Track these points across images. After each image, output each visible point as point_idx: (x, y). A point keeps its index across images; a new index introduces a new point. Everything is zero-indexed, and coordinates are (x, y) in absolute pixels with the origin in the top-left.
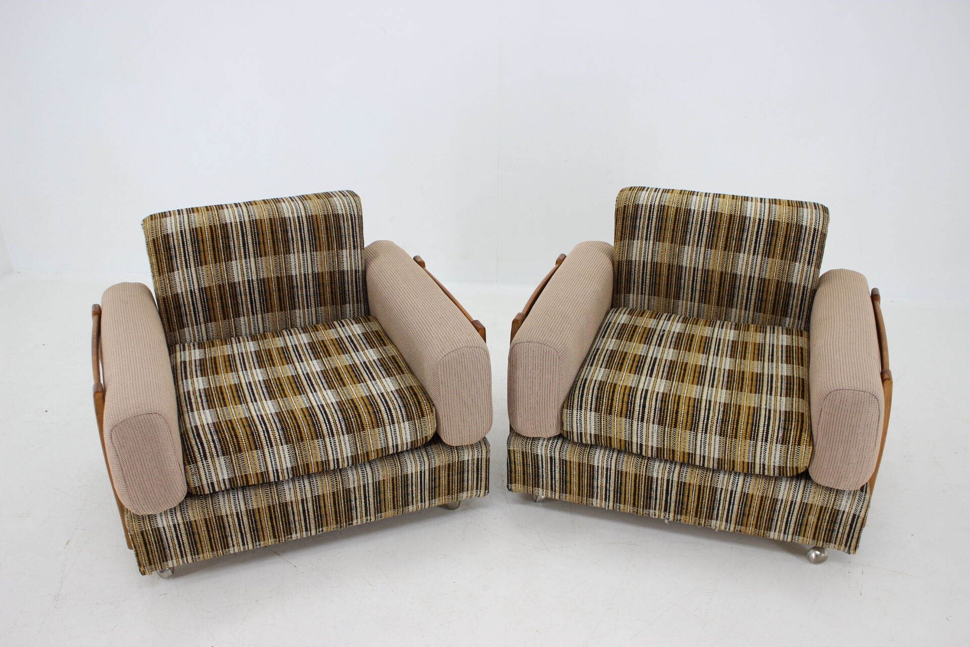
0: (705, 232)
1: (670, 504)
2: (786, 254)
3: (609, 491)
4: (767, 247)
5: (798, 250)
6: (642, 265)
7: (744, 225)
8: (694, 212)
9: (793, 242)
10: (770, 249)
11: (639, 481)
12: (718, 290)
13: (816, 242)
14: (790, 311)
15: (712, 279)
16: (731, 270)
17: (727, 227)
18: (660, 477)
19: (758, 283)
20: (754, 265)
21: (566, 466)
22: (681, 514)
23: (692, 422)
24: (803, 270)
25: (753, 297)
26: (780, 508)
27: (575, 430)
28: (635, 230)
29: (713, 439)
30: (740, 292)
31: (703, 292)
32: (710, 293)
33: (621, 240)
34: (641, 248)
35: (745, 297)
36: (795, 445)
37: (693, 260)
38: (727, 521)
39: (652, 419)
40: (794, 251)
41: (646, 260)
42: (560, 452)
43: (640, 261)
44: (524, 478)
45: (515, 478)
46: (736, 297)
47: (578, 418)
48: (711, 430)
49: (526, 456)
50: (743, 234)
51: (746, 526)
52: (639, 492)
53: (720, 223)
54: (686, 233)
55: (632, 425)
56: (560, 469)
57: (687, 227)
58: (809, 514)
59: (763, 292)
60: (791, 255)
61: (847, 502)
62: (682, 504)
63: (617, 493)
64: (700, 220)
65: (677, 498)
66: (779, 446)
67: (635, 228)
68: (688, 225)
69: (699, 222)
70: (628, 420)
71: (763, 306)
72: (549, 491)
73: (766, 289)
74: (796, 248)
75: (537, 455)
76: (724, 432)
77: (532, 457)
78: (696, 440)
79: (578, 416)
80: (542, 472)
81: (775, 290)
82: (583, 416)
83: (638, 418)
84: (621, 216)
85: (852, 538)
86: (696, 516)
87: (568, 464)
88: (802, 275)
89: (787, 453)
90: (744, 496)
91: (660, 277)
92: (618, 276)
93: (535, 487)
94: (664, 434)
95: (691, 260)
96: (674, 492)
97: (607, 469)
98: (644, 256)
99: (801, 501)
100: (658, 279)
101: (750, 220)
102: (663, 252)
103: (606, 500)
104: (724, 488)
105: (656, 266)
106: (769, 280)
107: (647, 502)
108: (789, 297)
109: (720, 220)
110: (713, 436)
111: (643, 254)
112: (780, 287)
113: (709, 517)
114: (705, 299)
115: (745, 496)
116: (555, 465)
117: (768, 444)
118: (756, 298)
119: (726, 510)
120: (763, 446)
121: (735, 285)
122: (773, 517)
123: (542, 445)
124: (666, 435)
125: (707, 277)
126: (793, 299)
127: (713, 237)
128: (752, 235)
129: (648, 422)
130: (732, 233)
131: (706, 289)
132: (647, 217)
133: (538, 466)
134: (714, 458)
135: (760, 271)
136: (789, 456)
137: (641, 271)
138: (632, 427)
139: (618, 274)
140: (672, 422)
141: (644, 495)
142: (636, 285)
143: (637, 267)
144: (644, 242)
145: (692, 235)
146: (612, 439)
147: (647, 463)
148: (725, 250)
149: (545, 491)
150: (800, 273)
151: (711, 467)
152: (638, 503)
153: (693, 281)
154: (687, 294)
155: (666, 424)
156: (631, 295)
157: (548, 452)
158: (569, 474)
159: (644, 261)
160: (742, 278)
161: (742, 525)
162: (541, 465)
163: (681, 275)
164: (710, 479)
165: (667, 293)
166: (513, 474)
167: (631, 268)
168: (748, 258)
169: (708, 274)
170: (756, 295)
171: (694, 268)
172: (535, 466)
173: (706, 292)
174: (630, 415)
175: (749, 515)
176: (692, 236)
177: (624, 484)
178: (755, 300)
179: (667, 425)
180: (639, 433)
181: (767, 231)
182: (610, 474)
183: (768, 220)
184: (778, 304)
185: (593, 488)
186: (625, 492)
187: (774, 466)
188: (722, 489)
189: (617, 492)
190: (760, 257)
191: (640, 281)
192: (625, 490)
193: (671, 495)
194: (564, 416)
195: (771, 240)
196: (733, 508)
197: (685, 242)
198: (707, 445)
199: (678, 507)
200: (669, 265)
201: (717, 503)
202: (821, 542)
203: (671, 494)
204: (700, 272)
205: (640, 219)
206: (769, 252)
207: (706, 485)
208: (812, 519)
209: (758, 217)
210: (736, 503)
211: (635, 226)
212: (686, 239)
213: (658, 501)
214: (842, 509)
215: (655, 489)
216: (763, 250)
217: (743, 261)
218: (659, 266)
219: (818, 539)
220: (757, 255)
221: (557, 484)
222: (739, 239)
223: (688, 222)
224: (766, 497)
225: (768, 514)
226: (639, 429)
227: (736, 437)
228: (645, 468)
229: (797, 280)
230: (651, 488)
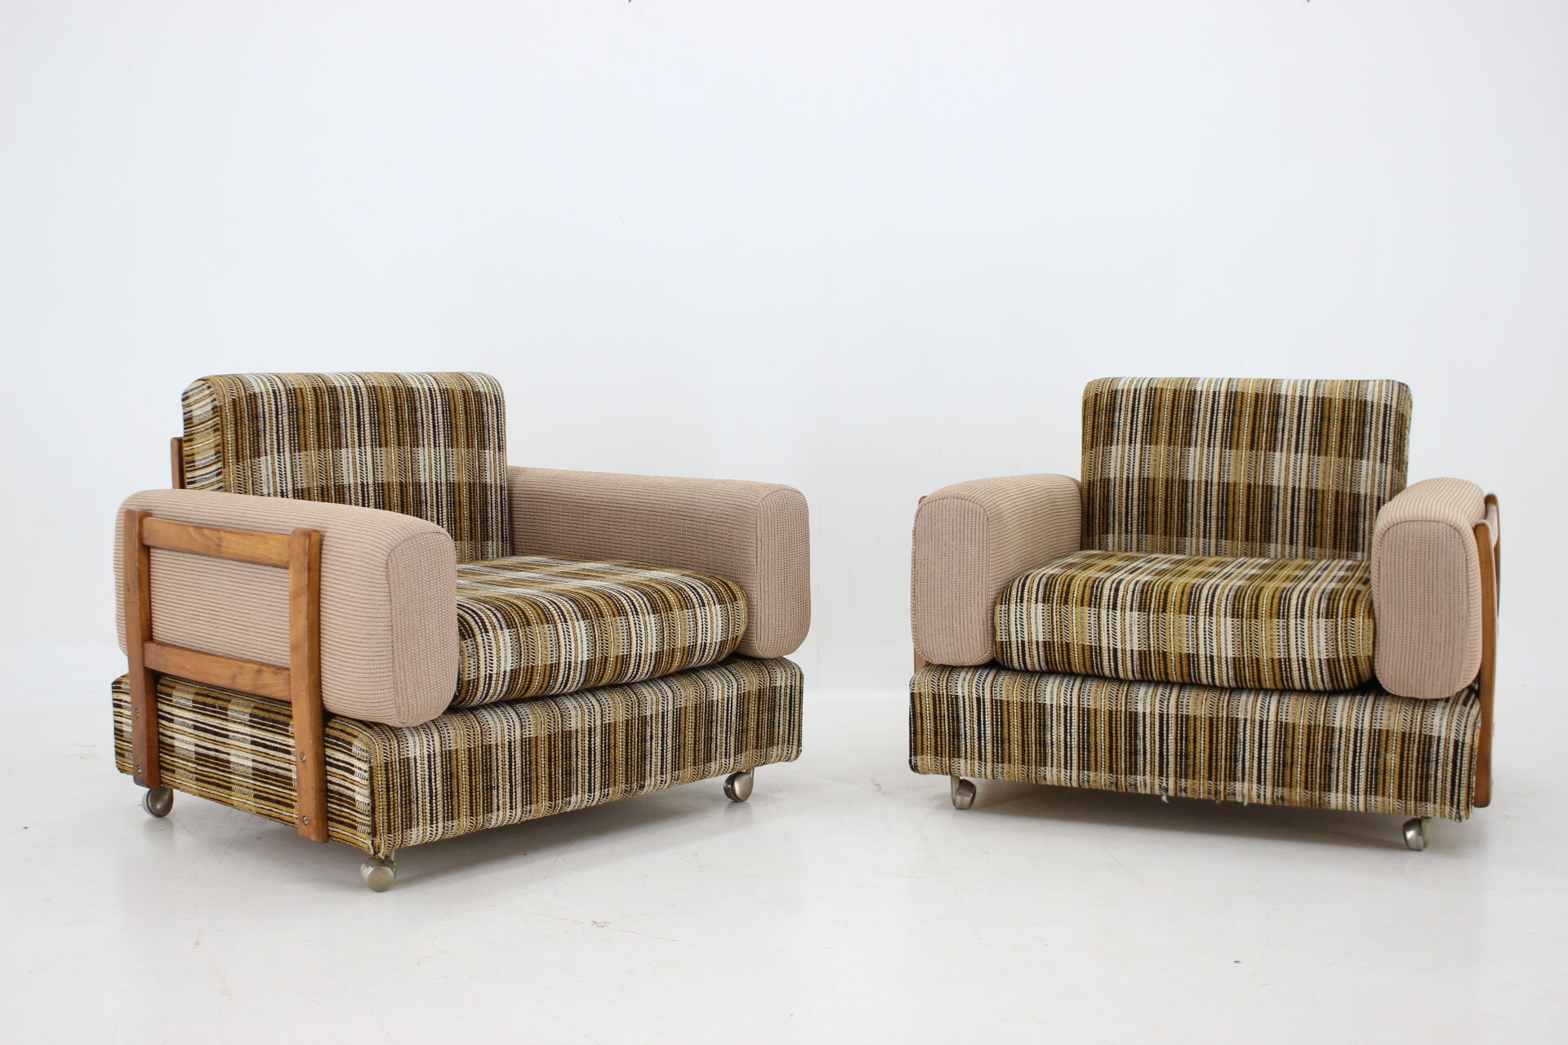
0: (1220, 423)
1: (1168, 759)
2: (1346, 448)
3: (1071, 748)
4: (1315, 438)
5: (1363, 440)
6: (1125, 485)
7: (1278, 407)
8: (1201, 394)
9: (1355, 428)
10: (1320, 441)
11: (1116, 724)
12: (1245, 514)
13: (1389, 425)
14: (1361, 540)
15: (1234, 498)
16: (1263, 481)
17: (1252, 413)
18: (1148, 711)
19: (1307, 498)
20: (1298, 468)
21: (1002, 713)
22: (1186, 778)
23: (1190, 602)
24: (1374, 471)
25: (1301, 522)
26: (1340, 743)
27: (1013, 639)
28: (1112, 430)
29: (1222, 623)
30: (1281, 514)
31: (1222, 519)
32: (1233, 520)
33: (1092, 448)
34: (1123, 458)
35: (1288, 523)
36: (1347, 617)
37: (1204, 469)
38: (1259, 782)
39: (1128, 604)
40: (1358, 442)
41: (1131, 476)
42: (991, 687)
43: (1121, 478)
44: (936, 743)
45: (922, 744)
46: (1274, 523)
47: (1018, 616)
48: (1219, 610)
49: (940, 701)
50: (1277, 421)
51: (1291, 787)
52: (1117, 743)
53: (1241, 407)
54: (1191, 428)
55: (1099, 618)
56: (992, 719)
57: (1192, 417)
58: (1386, 750)
59: (1315, 512)
60: (1354, 448)
61: (1441, 719)
62: (1187, 758)
63: (1083, 751)
64: (1210, 405)
65: (1177, 746)
66: (1322, 621)
67: (1112, 426)
68: (1192, 414)
69: (1209, 408)
70: (1093, 609)
71: (1318, 536)
72: (976, 762)
73: (1319, 507)
74: (1360, 438)
75: (957, 697)
76: (1238, 611)
77: (948, 701)
78: (1197, 628)
79: (1018, 613)
80: (965, 727)
81: (1333, 508)
82: (1025, 611)
83: (1109, 605)
84: (1090, 411)
85: (1459, 786)
86: (1210, 778)
87: (1005, 707)
88: (1373, 480)
89: (1337, 631)
90: (1281, 728)
91: (1153, 501)
92: (1088, 508)
93: (954, 757)
94: (1148, 625)
95: (1201, 469)
96: (1172, 736)
97: (1066, 708)
98: (1128, 469)
99: (1371, 726)
100: (1150, 505)
101: (1286, 399)
102: (1157, 460)
103: (1066, 768)
104: (1249, 717)
105: (1148, 484)
106: (1323, 491)
107: (1130, 761)
108: (1358, 517)
109: (1242, 402)
110: (1222, 619)
111: (1126, 466)
112: (1342, 502)
113: (1230, 777)
114: (1226, 531)
115: (1284, 729)
116: (984, 712)
117: (1306, 620)
118: (1305, 523)
119: (1256, 760)
120: (1299, 626)
121: (1271, 504)
122: (1331, 763)
123: (964, 680)
124: (1151, 626)
125: (1227, 494)
126: (1364, 521)
127: (1232, 429)
128: (1291, 422)
129: (1123, 609)
130: (1260, 421)
131: (1227, 514)
132: (1130, 407)
133: (958, 717)
134: (1226, 657)
135: (1308, 478)
136: (1339, 636)
137: (1124, 495)
138: (1099, 621)
139: (1089, 504)
140: (1159, 605)
141: (1126, 749)
142: (1117, 518)
143: (1117, 488)
144: (1127, 446)
145: (1200, 429)
146: (1071, 647)
147: (1127, 691)
148: (1252, 448)
149: (969, 762)
150: (1370, 476)
151: (1226, 684)
152: (1117, 765)
153: (1206, 504)
154: (1198, 525)
155: (1150, 608)
156: (1110, 536)
157: (974, 690)
158: (1006, 726)
159: (1128, 478)
160: (1281, 491)
161: (1283, 786)
162: (962, 715)
163: (1186, 495)
164: (1225, 704)
165: (1166, 527)
166: (919, 737)
167: (1108, 490)
168: (1288, 458)
169: (1227, 489)
170: (1306, 517)
171: (1206, 482)
172: (953, 717)
173: (1226, 520)
174: (1096, 601)
175: (1292, 763)
176: (1200, 432)
177: (1092, 731)
178: (1305, 527)
179: (1152, 610)
180: (1110, 629)
181: (1313, 413)
182: (1071, 717)
183: (1314, 397)
184: (1341, 530)
185: (1045, 747)
186: (1096, 746)
187: (1320, 659)
188: (1246, 720)
189: (1084, 748)
190: (1306, 455)
191: (1124, 510)
192: (1096, 743)
193: (1167, 743)
194: (997, 615)
195: (1321, 428)
196: (1266, 753)
197: (1190, 442)
198: (1214, 634)
199: (1181, 765)
200: (1167, 480)
201: (1240, 746)
202: (1413, 802)
203: (1167, 739)
204: (1215, 488)
205: (1120, 412)
206: (1319, 448)
207: (1220, 715)
208: (1392, 759)
209: (1298, 394)
210: (1270, 743)
211: (1113, 422)
212: (1190, 436)
213: (1148, 756)
214: (1435, 734)
215: (1141, 734)
216: (1310, 444)
217: (1281, 465)
218: (1151, 483)
219: (1406, 796)
220: (1302, 452)
221: (989, 747)
222: (1271, 429)
223: (1193, 410)
224: (1315, 727)
225: (1321, 758)
226: (1110, 622)
227: (1256, 618)
228: (1124, 697)
229: (1366, 489)
230: (1136, 734)
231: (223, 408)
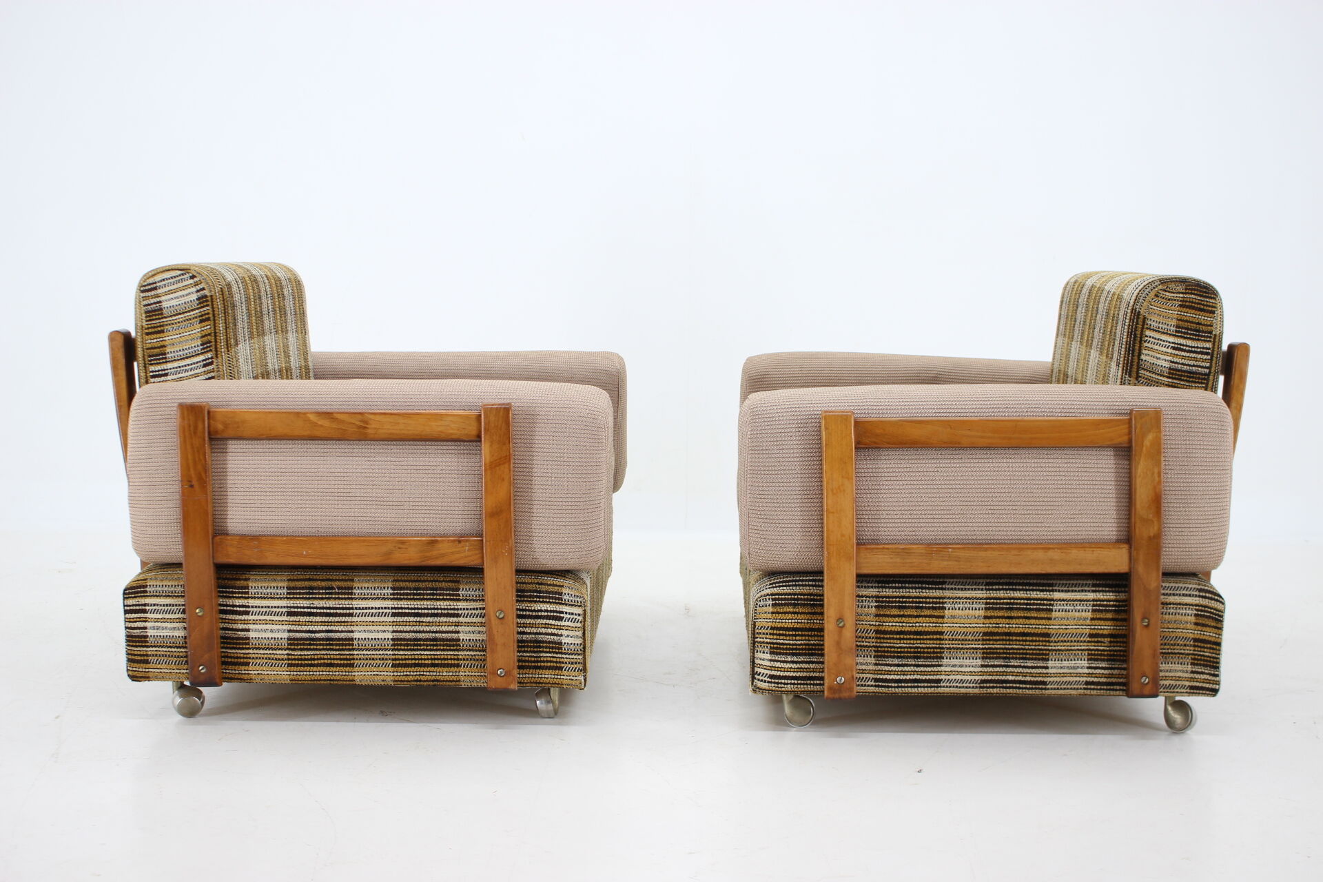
231: (214, 297)
